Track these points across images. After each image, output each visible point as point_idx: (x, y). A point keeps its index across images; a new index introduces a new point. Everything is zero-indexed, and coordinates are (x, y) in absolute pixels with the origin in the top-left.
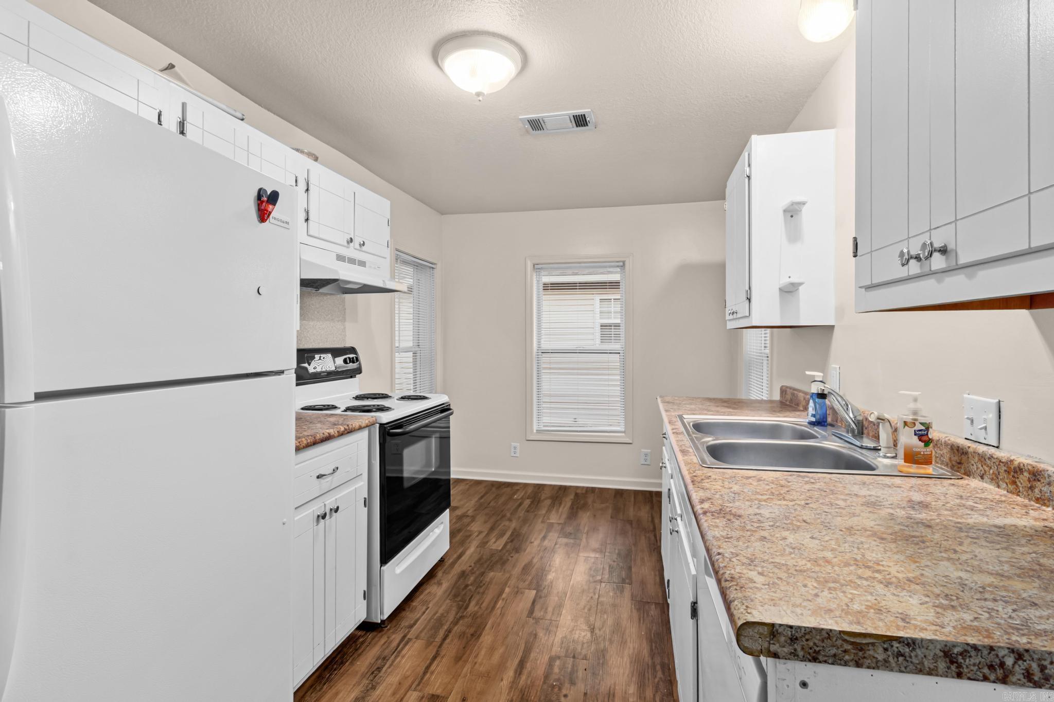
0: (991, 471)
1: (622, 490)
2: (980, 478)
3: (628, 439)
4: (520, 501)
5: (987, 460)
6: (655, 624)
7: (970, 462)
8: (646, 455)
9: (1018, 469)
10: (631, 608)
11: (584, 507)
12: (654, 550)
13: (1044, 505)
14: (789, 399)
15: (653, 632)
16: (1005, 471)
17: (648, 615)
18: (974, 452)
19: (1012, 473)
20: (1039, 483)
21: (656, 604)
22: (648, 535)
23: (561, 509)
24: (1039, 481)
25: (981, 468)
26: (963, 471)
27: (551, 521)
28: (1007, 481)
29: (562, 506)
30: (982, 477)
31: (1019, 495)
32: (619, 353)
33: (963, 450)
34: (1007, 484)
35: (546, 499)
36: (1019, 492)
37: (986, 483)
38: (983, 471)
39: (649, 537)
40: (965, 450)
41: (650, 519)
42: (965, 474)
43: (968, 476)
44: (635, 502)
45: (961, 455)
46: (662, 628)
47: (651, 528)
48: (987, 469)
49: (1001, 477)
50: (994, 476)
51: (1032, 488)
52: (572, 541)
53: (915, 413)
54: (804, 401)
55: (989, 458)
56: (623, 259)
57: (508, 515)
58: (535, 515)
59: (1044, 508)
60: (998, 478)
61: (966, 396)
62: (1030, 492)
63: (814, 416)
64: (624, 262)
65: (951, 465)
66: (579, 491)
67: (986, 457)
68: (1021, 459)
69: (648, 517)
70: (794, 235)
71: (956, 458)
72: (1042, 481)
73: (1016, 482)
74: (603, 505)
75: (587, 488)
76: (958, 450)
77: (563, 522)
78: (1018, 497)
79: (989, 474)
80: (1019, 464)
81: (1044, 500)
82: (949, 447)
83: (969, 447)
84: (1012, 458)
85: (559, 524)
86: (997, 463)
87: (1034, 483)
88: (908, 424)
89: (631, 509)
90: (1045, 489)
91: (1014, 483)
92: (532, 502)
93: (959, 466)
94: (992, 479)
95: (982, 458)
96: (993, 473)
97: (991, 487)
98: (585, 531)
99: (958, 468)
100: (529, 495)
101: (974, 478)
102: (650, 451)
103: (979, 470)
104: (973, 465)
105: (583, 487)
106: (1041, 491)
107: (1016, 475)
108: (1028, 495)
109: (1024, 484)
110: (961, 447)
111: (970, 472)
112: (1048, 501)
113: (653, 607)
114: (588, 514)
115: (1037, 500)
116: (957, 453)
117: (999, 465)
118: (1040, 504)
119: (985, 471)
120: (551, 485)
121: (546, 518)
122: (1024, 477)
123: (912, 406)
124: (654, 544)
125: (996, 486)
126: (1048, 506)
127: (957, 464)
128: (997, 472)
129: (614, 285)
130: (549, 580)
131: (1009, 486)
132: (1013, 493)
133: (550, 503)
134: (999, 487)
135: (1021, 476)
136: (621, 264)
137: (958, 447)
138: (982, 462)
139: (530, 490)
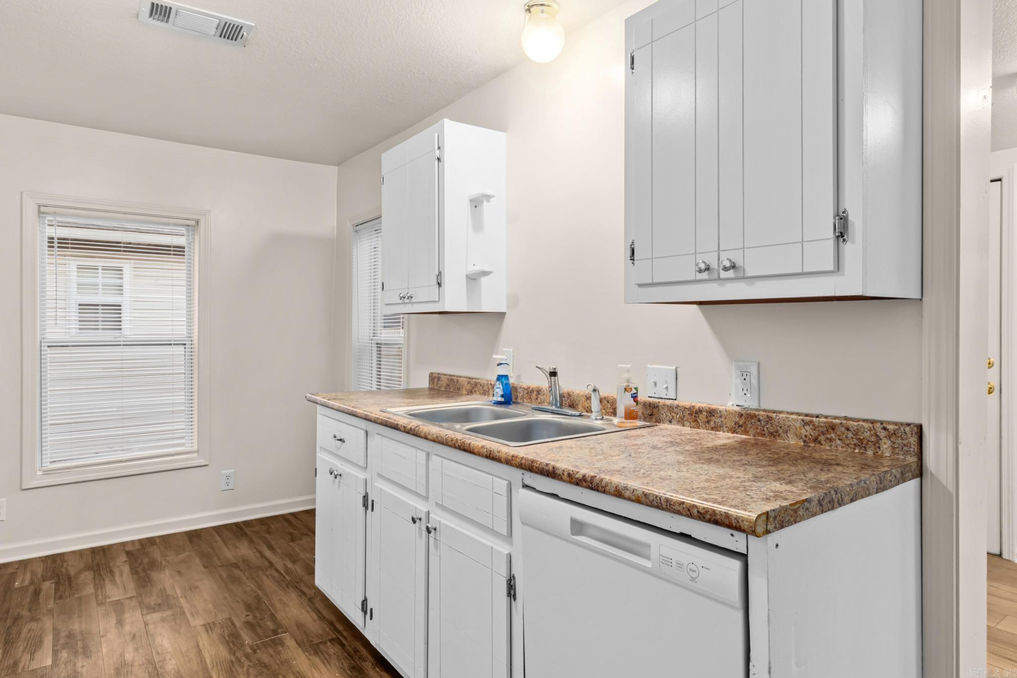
0: (678, 416)
1: (196, 531)
2: (668, 422)
3: (203, 461)
4: (31, 589)
5: (675, 409)
6: (343, 661)
7: (661, 413)
8: (228, 477)
9: (698, 411)
10: (306, 656)
11: (153, 565)
12: (287, 587)
13: (717, 430)
14: (445, 384)
15: (346, 668)
16: (689, 414)
17: (329, 655)
18: (664, 405)
19: (694, 415)
20: (714, 417)
21: (331, 640)
22: (268, 573)
23: (118, 579)
24: (713, 416)
25: (670, 415)
26: (654, 420)
27: (114, 599)
28: (690, 421)
29: (117, 575)
30: (670, 422)
31: (699, 428)
32: (185, 344)
33: (654, 404)
34: (690, 423)
35: (80, 572)
36: (699, 426)
37: (674, 425)
38: (671, 417)
39: (271, 575)
40: (656, 405)
41: (258, 555)
42: (656, 422)
43: (658, 423)
44: (224, 541)
45: (653, 408)
46: (353, 660)
47: (266, 563)
48: (674, 415)
49: (686, 419)
50: (680, 419)
51: (708, 422)
52: (169, 613)
53: (628, 381)
54: (469, 385)
55: (676, 408)
56: (197, 217)
57: (25, 613)
58: (80, 599)
59: (717, 432)
60: (683, 420)
61: (649, 366)
62: (707, 425)
63: (502, 396)
64: (197, 222)
65: (643, 417)
66: (129, 548)
67: (674, 407)
68: (698, 404)
69: (254, 553)
70: (478, 225)
71: (648, 412)
72: (716, 416)
73: (697, 420)
74: (182, 556)
75: (140, 541)
76: (650, 406)
77: (135, 594)
78: (699, 430)
79: (676, 419)
80: (699, 407)
81: (717, 428)
82: (642, 404)
83: (659, 402)
84: (693, 404)
85: (131, 598)
86: (683, 410)
87: (710, 418)
88: (627, 390)
89: (225, 550)
90: (718, 421)
91: (696, 421)
92: (58, 583)
93: (651, 417)
94: (679, 421)
95: (671, 408)
96: (680, 417)
97: (679, 427)
98: (179, 595)
99: (650, 418)
100: (42, 576)
101: (664, 423)
102: (233, 471)
103: (668, 417)
104: (663, 414)
105: (133, 542)
106: (715, 422)
107: (697, 416)
108: (706, 427)
109: (703, 420)
110: (652, 403)
111: (660, 420)
112: (720, 428)
113: (329, 644)
114: (167, 572)
115: (712, 429)
116: (649, 408)
117: (684, 410)
118: (714, 431)
119: (673, 417)
120: (74, 552)
121: (100, 597)
122: (702, 417)
123: (626, 375)
124: (283, 581)
125: (682, 425)
126: (719, 431)
127: (649, 416)
128: (683, 416)
129: (179, 251)
130: (173, 671)
131: (692, 423)
132: (695, 428)
133: (92, 575)
134: (684, 425)
135: (701, 415)
136: (193, 223)
137: (650, 403)
138: (670, 411)
139: (39, 569)
